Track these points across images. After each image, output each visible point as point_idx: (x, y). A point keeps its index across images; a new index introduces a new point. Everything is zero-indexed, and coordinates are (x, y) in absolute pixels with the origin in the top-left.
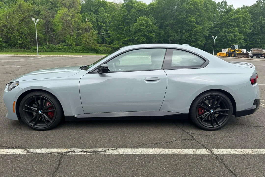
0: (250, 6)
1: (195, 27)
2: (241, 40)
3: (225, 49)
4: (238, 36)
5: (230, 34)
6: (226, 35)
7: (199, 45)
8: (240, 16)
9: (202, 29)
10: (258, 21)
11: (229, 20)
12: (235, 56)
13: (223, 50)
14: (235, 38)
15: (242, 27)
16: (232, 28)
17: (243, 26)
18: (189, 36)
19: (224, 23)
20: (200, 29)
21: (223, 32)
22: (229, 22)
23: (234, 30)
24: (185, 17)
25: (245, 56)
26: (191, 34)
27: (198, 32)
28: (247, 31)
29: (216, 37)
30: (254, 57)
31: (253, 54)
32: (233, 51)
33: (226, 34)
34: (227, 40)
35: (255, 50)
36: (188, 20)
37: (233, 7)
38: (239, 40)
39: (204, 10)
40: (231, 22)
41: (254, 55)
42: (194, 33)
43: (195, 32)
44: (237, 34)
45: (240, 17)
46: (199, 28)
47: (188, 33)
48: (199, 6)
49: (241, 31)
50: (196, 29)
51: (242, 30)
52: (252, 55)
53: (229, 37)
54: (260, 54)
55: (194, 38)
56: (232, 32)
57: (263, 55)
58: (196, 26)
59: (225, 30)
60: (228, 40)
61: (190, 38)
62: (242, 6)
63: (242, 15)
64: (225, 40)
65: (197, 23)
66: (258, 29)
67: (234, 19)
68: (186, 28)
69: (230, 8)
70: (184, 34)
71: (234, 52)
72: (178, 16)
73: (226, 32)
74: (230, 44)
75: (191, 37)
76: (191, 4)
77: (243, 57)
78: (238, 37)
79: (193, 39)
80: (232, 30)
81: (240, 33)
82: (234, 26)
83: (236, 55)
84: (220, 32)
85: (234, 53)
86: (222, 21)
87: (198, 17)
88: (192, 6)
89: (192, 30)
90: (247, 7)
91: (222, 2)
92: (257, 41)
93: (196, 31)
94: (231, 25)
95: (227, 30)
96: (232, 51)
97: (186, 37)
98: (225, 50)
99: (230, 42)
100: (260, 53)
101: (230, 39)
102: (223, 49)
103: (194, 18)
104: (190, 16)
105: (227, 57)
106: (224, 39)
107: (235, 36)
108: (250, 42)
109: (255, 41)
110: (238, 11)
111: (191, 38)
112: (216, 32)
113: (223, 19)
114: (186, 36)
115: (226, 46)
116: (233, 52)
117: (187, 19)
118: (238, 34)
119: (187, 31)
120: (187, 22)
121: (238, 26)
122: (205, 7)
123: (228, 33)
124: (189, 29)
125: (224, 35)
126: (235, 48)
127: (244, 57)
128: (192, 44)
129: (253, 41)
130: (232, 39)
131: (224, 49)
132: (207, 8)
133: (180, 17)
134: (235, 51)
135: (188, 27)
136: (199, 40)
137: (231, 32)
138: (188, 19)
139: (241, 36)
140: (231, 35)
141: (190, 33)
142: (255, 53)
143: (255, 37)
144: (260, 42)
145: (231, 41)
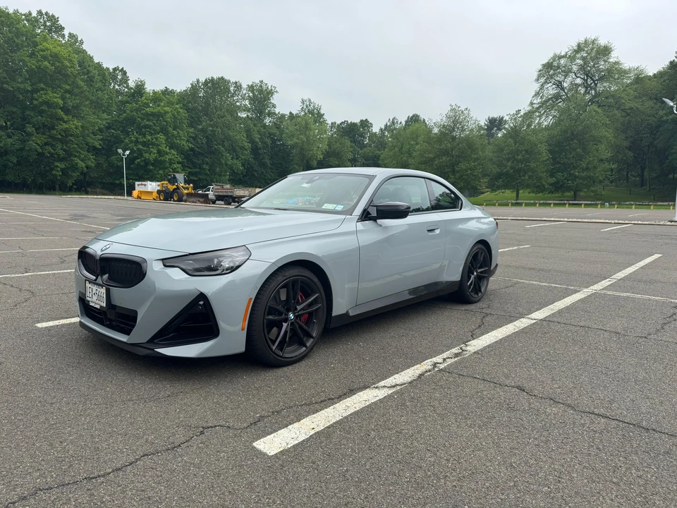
0: (178, 91)
1: (62, 119)
2: (174, 163)
3: (143, 183)
4: (167, 154)
5: (148, 147)
6: (138, 149)
7: (77, 169)
8: (166, 109)
9: (82, 127)
10: (200, 127)
11: (142, 114)
12: (180, 200)
13: (139, 185)
14: (162, 158)
15: (173, 135)
16: (151, 134)
17: (175, 132)
18: (46, 144)
19: (131, 121)
20: (77, 128)
21: (131, 142)
22: (143, 119)
23: (156, 139)
24: (29, 89)
25: (201, 200)
26: (51, 137)
27: (71, 135)
28: (183, 145)
29: (128, 152)
30: (217, 202)
31: (215, 195)
32: (175, 187)
33: (141, 147)
34: (145, 160)
35: (219, 187)
36: (40, 100)
37: (145, 87)
38: (171, 164)
39: (83, 80)
40: (148, 120)
41: (219, 198)
42: (62, 136)
43: (63, 134)
44: (164, 148)
45: (166, 112)
46: (74, 124)
47: (44, 134)
48: (67, 67)
49: (170, 143)
50: (65, 126)
51: (174, 142)
52: (214, 198)
53: (147, 154)
54: (231, 197)
55: (61, 149)
56: (153, 144)
57: (236, 198)
58: (66, 118)
59: (137, 138)
60: (147, 162)
61: (49, 148)
62: (163, 88)
63: (168, 108)
64: (138, 160)
65: (66, 110)
66: (202, 143)
67: (153, 114)
68: (35, 119)
69: (140, 88)
70: (30, 135)
71: (178, 190)
72: (8, 84)
73: (138, 142)
74: (150, 171)
75: (52, 146)
76: (45, 58)
77: (199, 201)
78: (168, 157)
79: (61, 152)
80: (152, 139)
81: (170, 149)
82: (154, 130)
83: (184, 198)
84: (123, 142)
85: (177, 193)
86: (125, 115)
87: (68, 95)
88: (46, 63)
89: (54, 129)
90: (172, 92)
91: (115, 69)
92: (204, 169)
93: (66, 130)
94: (146, 127)
95: (141, 139)
96: (171, 187)
97: (38, 144)
98: (142, 185)
99: (151, 167)
100: (230, 194)
101: (151, 159)
102: (137, 183)
103: (55, 95)
104: (43, 89)
105: (160, 200)
106: (137, 158)
107: (159, 152)
108: (189, 170)
109: (200, 168)
110: (158, 97)
111: (54, 150)
112: (113, 139)
113: (128, 112)
114: (38, 142)
115: (143, 174)
116: (175, 189)
117: (35, 95)
118: (167, 150)
119: (39, 128)
120: (35, 102)
121: (164, 130)
122: (84, 74)
123: (144, 144)
124: (46, 123)
125: (135, 149)
126: (177, 182)
127: (201, 202)
128: (59, 165)
129: (195, 167)
130: (155, 160)
131: (140, 183)
132: (88, 77)
133: (12, 87)
134: (178, 188)
135: (42, 116)
136: (76, 156)
137: (150, 144)
138: (40, 97)
139: (173, 155)
140: (151, 152)
141: (48, 134)
142: (221, 194)
143: (198, 160)
144: (209, 170)
145: (153, 165)
